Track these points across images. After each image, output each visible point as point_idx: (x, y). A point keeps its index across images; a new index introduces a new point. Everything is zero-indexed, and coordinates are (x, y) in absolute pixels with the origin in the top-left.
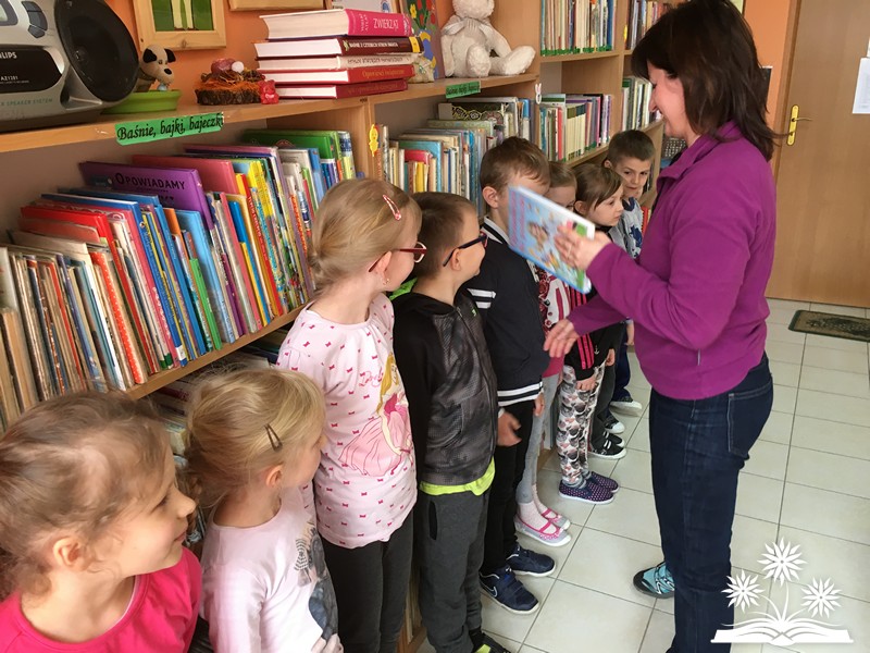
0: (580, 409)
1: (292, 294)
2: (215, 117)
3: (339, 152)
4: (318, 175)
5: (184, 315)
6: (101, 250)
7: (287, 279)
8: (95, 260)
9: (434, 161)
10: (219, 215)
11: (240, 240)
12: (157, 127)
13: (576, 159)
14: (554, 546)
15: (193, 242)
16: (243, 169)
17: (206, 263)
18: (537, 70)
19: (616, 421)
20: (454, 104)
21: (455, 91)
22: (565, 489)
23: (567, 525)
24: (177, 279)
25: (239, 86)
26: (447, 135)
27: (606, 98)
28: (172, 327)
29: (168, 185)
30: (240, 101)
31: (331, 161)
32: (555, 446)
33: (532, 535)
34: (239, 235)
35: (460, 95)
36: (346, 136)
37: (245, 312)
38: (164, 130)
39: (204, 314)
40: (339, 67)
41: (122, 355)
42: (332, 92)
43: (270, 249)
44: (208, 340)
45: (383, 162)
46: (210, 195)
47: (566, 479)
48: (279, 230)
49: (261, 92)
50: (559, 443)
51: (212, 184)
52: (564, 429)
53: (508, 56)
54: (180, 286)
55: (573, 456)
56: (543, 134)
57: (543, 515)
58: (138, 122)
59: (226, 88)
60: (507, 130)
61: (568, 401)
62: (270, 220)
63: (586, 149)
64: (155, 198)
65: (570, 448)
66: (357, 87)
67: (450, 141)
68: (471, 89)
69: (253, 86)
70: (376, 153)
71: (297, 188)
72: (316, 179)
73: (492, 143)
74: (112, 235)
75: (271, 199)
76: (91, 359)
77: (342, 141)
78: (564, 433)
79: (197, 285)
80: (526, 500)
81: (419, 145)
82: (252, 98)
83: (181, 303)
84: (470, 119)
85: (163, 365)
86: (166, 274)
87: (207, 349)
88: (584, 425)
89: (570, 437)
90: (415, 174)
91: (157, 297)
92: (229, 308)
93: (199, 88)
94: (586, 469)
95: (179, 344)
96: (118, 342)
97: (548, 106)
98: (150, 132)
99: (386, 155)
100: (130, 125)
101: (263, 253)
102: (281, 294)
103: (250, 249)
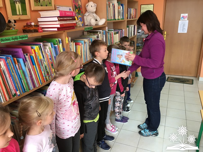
0: (120, 101)
2: (26, 36)
3: (58, 43)
4: (53, 49)
5: (19, 84)
7: (46, 74)
9: (82, 45)
10: (28, 59)
11: (33, 65)
12: (11, 39)
13: (117, 44)
14: (114, 134)
15: (21, 66)
16: (34, 48)
17: (24, 71)
18: (106, 24)
19: (128, 104)
22: (117, 120)
23: (117, 129)
25: (33, 28)
26: (85, 39)
27: (123, 30)
28: (16, 87)
29: (14, 52)
30: (33, 32)
31: (56, 46)
32: (114, 110)
33: (109, 132)
35: (88, 30)
36: (60, 40)
37: (35, 82)
40: (58, 24)
41: (2, 94)
42: (56, 29)
44: (26, 89)
45: (70, 46)
46: (25, 54)
47: (117, 118)
48: (44, 62)
49: (38, 30)
50: (115, 109)
51: (25, 52)
52: (116, 106)
53: (100, 21)
56: (109, 38)
57: (112, 127)
60: (100, 38)
61: (117, 100)
62: (41, 60)
63: (119, 41)
64: (11, 55)
65: (118, 111)
66: (62, 28)
68: (91, 28)
69: (36, 28)
70: (68, 43)
71: (48, 52)
72: (53, 50)
75: (41, 55)
77: (59, 41)
78: (116, 107)
79: (22, 76)
80: (108, 123)
81: (79, 41)
82: (36, 31)
83: (18, 81)
85: (14, 96)
86: (14, 74)
87: (25, 92)
88: (121, 105)
89: (118, 108)
90: (78, 48)
91: (12, 80)
92: (31, 81)
94: (121, 115)
95: (18, 91)
97: (109, 32)
98: (9, 40)
99: (70, 44)
101: (40, 68)
102: (44, 77)
103: (36, 67)
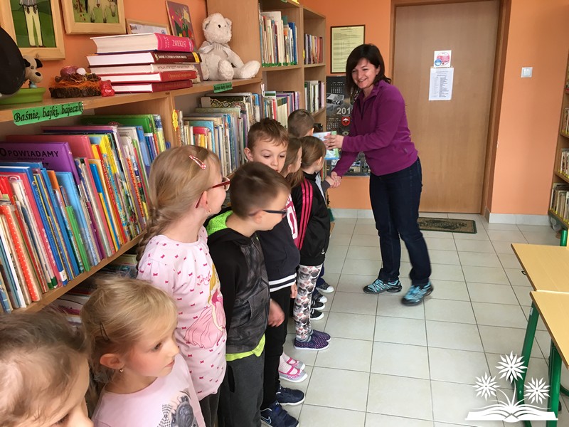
0: (311, 289)
1: (131, 227)
2: (77, 105)
3: (155, 128)
4: (144, 144)
5: (64, 247)
6: (4, 203)
7: (128, 217)
10: (84, 174)
11: (98, 191)
14: (297, 382)
15: (67, 195)
16: (96, 141)
17: (76, 208)
18: (261, 76)
19: (321, 296)
20: (211, 98)
21: (219, 88)
22: (298, 343)
24: (58, 222)
25: (84, 84)
27: (296, 93)
28: (57, 258)
29: (44, 154)
30: (85, 95)
31: (150, 135)
34: (98, 188)
35: (221, 90)
36: (158, 118)
37: (103, 243)
38: (45, 114)
39: (77, 246)
40: (152, 72)
41: (23, 281)
42: (149, 88)
43: (117, 196)
44: (81, 264)
45: (181, 135)
46: (78, 160)
47: (299, 337)
49: (102, 89)
50: (295, 314)
52: (300, 304)
53: (243, 67)
54: (60, 227)
55: (304, 321)
57: (288, 363)
58: (27, 108)
59: (75, 86)
60: (247, 113)
61: (304, 286)
62: (115, 176)
65: (303, 317)
66: (165, 84)
67: (217, 121)
68: (228, 87)
70: (177, 129)
71: (130, 154)
72: (142, 146)
74: (12, 192)
75: (116, 162)
77: (156, 121)
78: (300, 307)
79: (72, 226)
81: (199, 123)
82: (96, 92)
83: (62, 239)
84: (222, 107)
85: (50, 286)
86: (51, 218)
89: (303, 309)
90: (199, 141)
91: (45, 236)
92: (93, 240)
93: (53, 87)
94: (310, 328)
95: (62, 269)
98: (36, 116)
99: (182, 130)
100: (22, 111)
101: (113, 200)
102: (125, 228)
103: (105, 197)
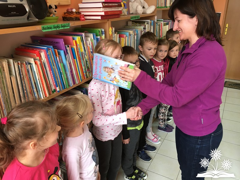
0: (165, 107)
1: (87, 73)
2: (68, 24)
3: (101, 34)
4: (95, 41)
5: (59, 79)
6: (37, 60)
7: (86, 69)
8: (36, 63)
9: (127, 38)
10: (69, 52)
11: (74, 58)
12: (53, 27)
14: (156, 144)
15: (62, 59)
16: (75, 39)
17: (65, 64)
18: (156, 12)
20: (132, 21)
21: (133, 18)
23: (160, 139)
24: (57, 69)
25: (74, 15)
26: (130, 30)
28: (56, 82)
29: (55, 43)
30: (74, 20)
31: (99, 37)
33: (150, 141)
34: (74, 57)
35: (134, 19)
36: (103, 30)
37: (75, 78)
38: (54, 27)
39: (64, 78)
40: (102, 11)
41: (42, 89)
42: (99, 18)
43: (82, 61)
44: (65, 85)
45: (113, 38)
46: (66, 46)
47: (160, 126)
48: (85, 56)
49: (80, 17)
51: (67, 43)
52: (160, 112)
53: (148, 8)
54: (58, 71)
55: (162, 119)
56: (157, 30)
57: (153, 136)
58: (48, 25)
59: (71, 16)
60: (147, 29)
62: (82, 53)
64: (52, 46)
65: (161, 117)
66: (106, 16)
67: (131, 32)
68: (138, 17)
69: (78, 16)
70: (111, 35)
71: (89, 44)
73: (143, 33)
74: (40, 56)
75: (83, 47)
76: (34, 90)
77: (102, 31)
79: (62, 71)
80: (149, 131)
81: (123, 33)
82: (78, 19)
83: (58, 75)
84: (137, 26)
85: (53, 92)
86: (55, 67)
87: (65, 88)
88: (166, 111)
89: (162, 114)
90: (121, 41)
91: (52, 74)
92: (71, 77)
93: (63, 16)
95: (58, 87)
96: (41, 85)
97: (158, 23)
98: (51, 28)
99: (114, 36)
100: (45, 26)
101: (80, 62)
102: (85, 73)
103: (77, 61)
